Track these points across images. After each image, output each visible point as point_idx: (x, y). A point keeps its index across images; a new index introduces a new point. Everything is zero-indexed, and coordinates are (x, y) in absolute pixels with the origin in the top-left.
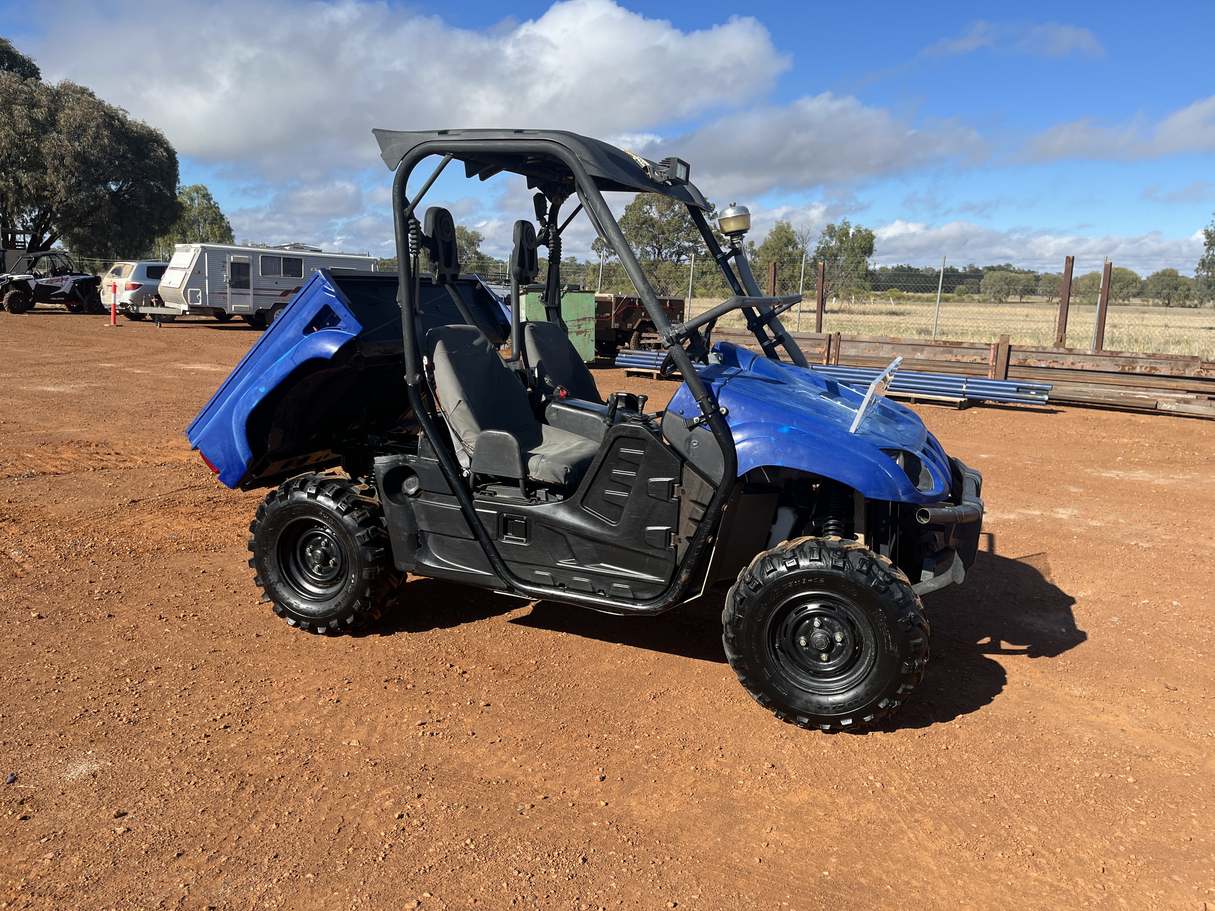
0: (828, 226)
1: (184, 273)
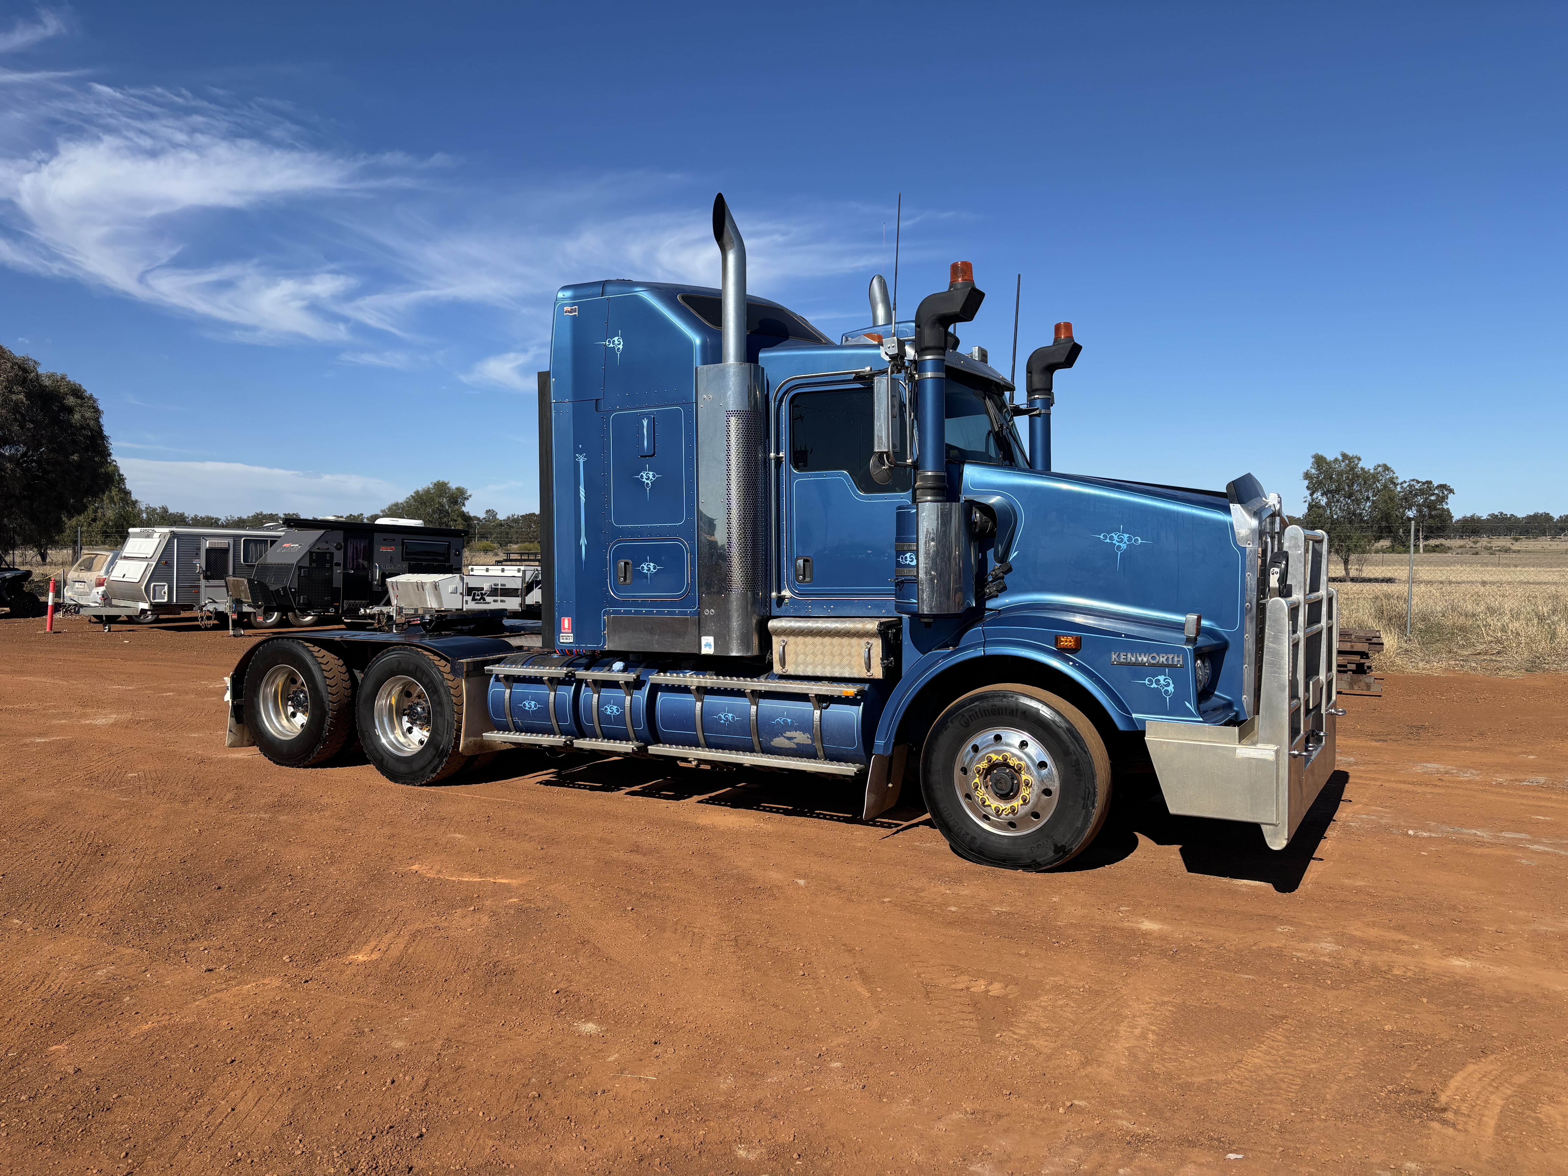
1: (145, 564)
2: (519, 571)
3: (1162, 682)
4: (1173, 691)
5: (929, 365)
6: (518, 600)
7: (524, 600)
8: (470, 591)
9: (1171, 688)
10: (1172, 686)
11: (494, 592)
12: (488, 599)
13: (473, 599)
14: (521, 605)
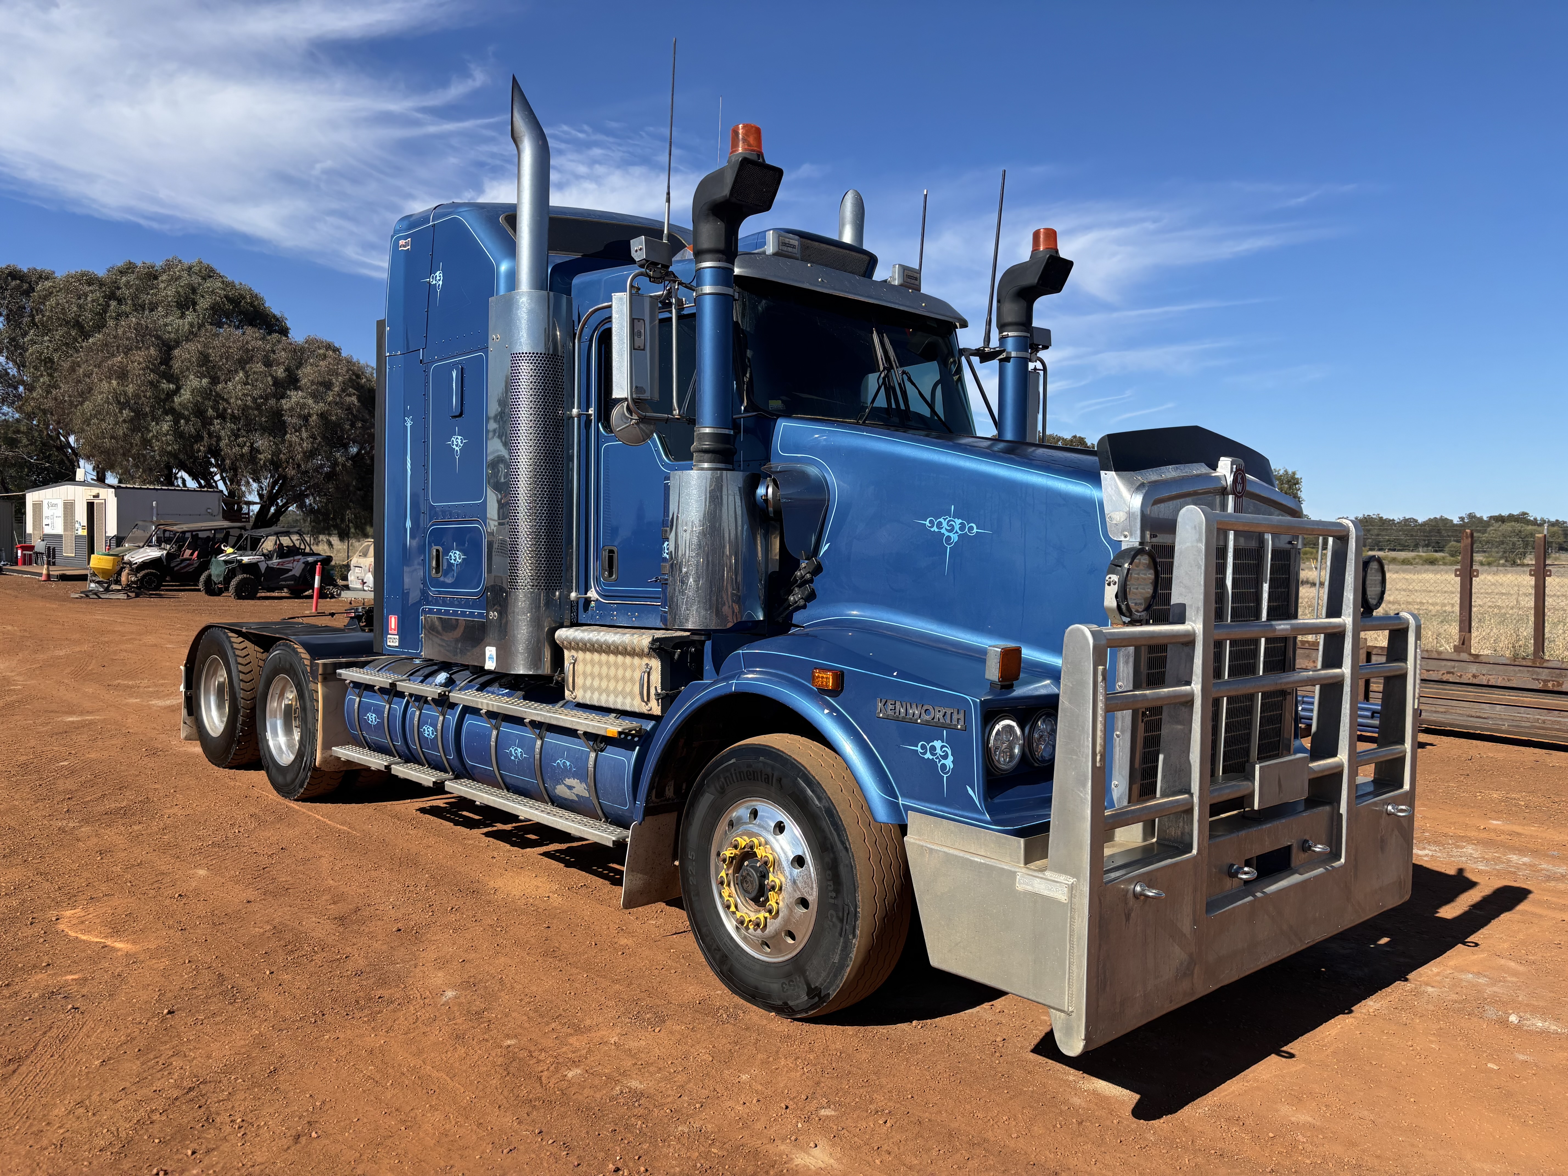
3: (938, 751)
4: (952, 767)
5: (708, 276)
9: (949, 762)
10: (951, 758)
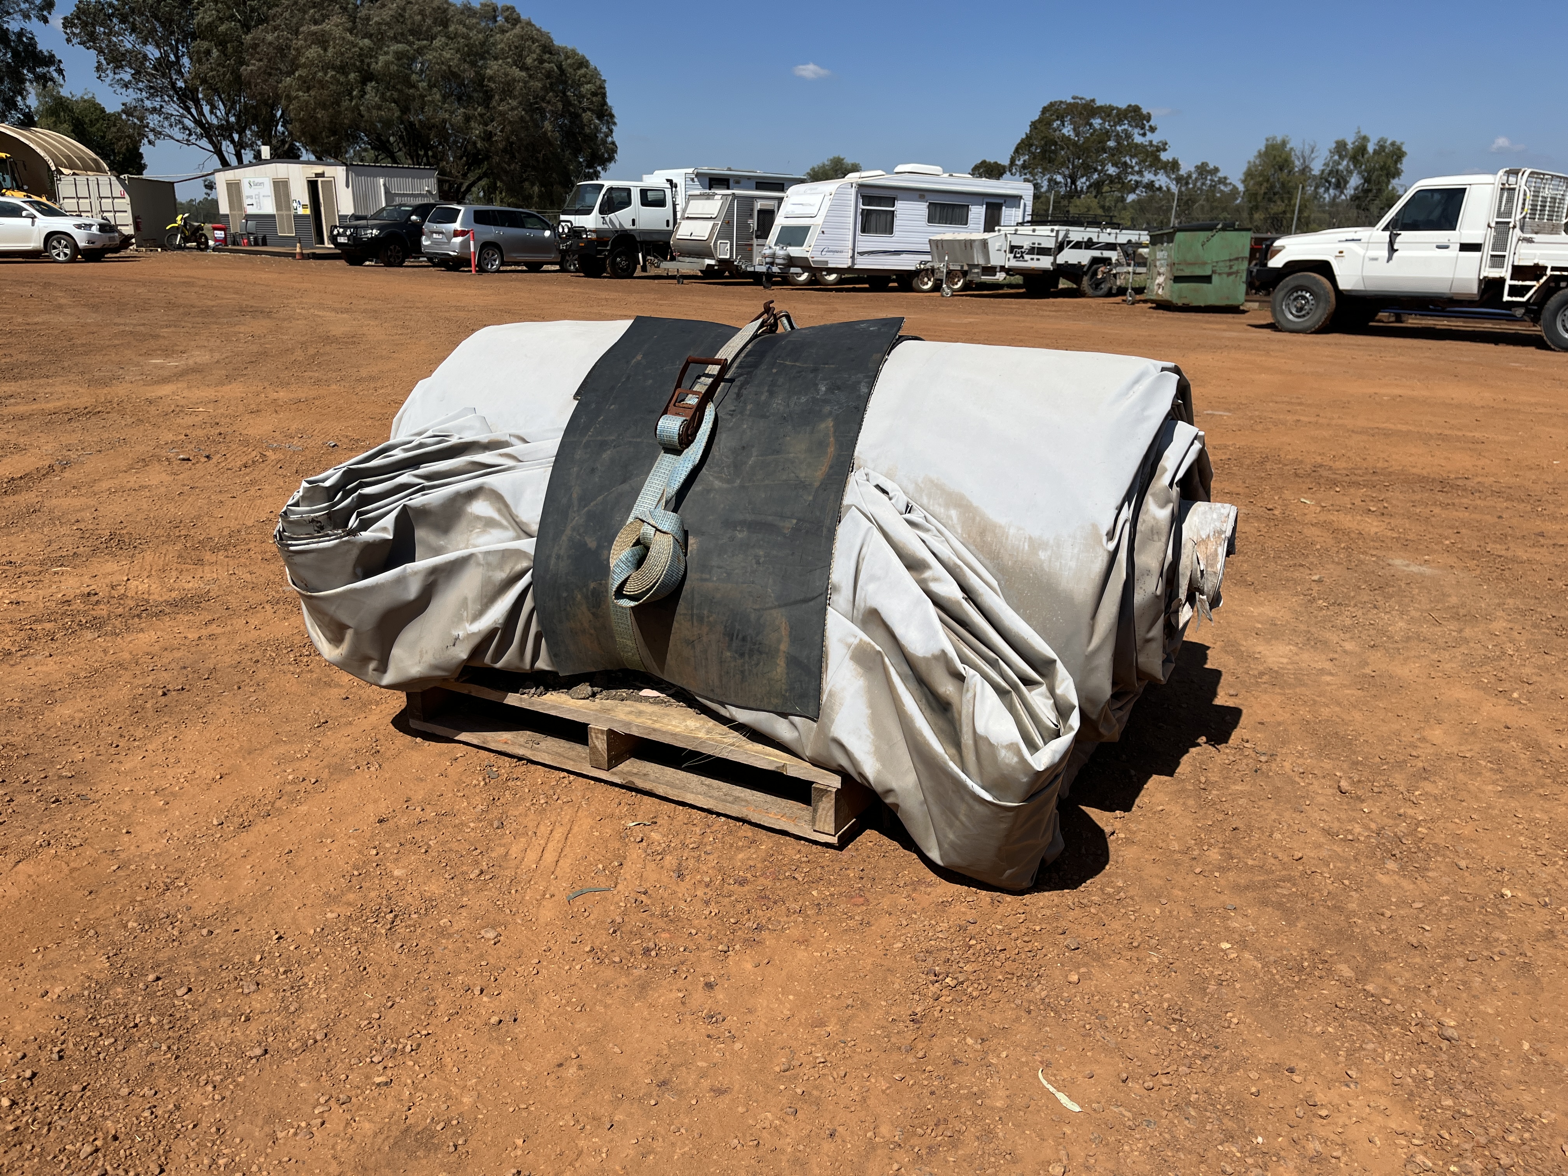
0: (1337, 142)
1: (710, 224)
2: (1052, 231)
6: (1051, 259)
7: (1055, 259)
8: (1012, 249)
11: (1032, 251)
12: (1027, 257)
13: (1015, 257)
14: (1052, 264)
